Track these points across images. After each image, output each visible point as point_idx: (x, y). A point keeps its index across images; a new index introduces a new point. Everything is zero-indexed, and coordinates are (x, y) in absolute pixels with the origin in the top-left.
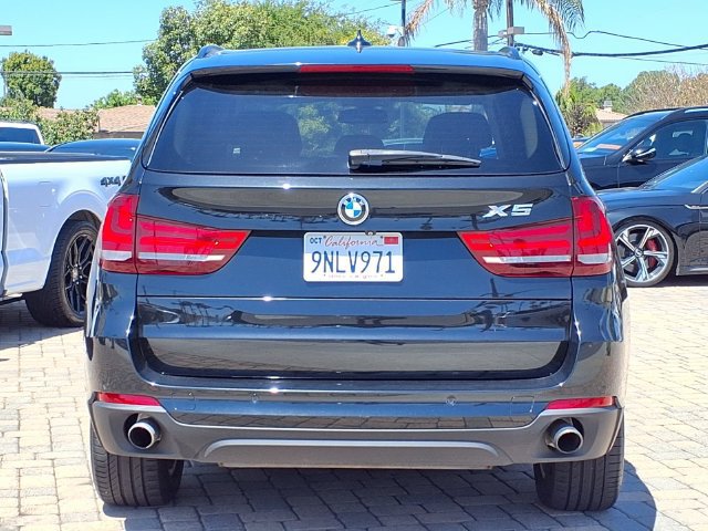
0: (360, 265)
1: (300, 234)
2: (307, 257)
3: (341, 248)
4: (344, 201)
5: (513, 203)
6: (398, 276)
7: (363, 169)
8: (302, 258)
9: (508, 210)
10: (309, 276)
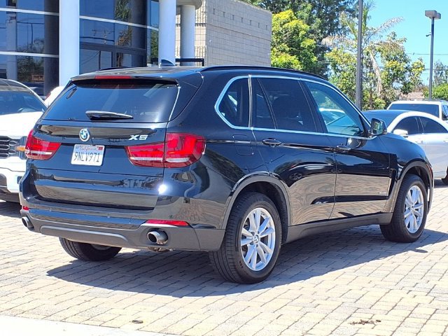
0: (89, 158)
1: (73, 145)
2: (74, 154)
3: (84, 151)
4: (81, 132)
5: (140, 134)
6: (100, 164)
7: (94, 119)
8: (72, 155)
9: (138, 137)
10: (73, 162)
